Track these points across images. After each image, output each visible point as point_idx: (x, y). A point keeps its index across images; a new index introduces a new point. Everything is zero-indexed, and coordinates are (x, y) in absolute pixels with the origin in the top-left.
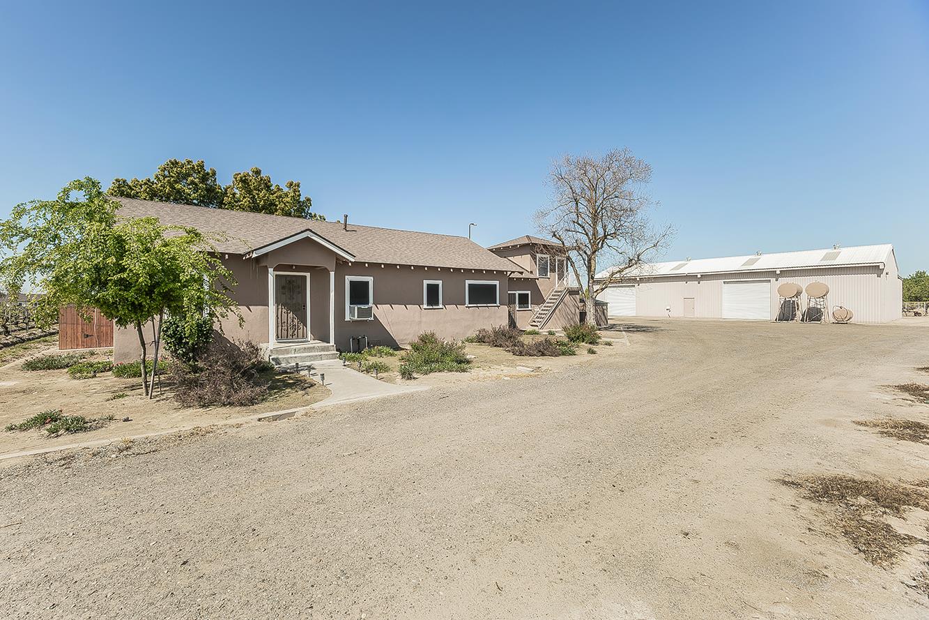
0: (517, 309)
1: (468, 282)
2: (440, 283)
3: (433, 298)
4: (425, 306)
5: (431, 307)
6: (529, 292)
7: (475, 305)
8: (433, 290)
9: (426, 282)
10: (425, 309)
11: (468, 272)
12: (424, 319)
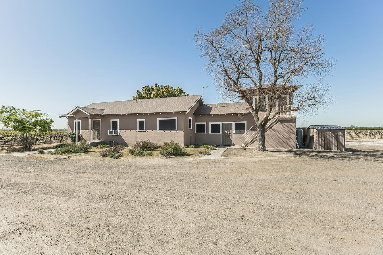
0: (234, 133)
1: (158, 119)
2: (144, 120)
3: (141, 127)
4: (138, 130)
5: (140, 131)
6: (245, 122)
7: (163, 130)
8: (141, 123)
9: (138, 120)
10: (138, 132)
11: (158, 114)
12: (137, 136)
